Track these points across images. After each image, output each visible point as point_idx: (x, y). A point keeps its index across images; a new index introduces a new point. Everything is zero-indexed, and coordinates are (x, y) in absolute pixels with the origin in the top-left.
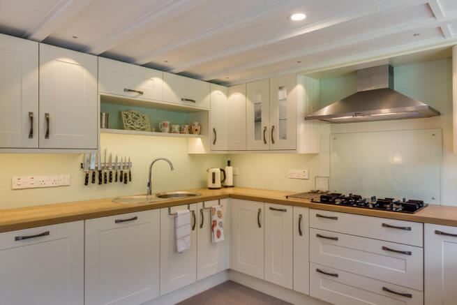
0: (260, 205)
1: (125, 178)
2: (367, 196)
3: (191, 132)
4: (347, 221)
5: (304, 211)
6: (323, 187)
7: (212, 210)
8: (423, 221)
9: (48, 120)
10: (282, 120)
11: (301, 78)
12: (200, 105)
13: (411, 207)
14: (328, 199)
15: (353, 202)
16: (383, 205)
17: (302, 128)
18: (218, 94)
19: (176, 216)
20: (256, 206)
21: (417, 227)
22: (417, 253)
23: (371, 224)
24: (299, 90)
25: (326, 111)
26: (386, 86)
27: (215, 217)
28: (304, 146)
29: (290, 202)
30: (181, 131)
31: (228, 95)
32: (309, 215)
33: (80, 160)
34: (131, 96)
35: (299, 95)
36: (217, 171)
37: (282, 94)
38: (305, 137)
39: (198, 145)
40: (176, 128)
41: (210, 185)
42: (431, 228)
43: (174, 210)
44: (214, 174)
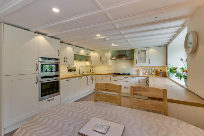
0: (102, 75)
1: (75, 71)
2: (121, 73)
3: (87, 61)
4: (119, 77)
5: (111, 76)
6: (113, 72)
7: (93, 77)
8: (130, 76)
9: (67, 58)
10: (106, 59)
11: (110, 51)
12: (89, 55)
13: (128, 74)
14: (115, 74)
15: (119, 74)
16: (124, 74)
17: (110, 61)
18: (92, 53)
19: (88, 78)
20: (102, 76)
21: (129, 77)
22: (129, 81)
23: (123, 77)
24: (109, 53)
25: (114, 58)
26: (124, 54)
27: (93, 78)
28: (110, 64)
29: (108, 74)
30: (85, 61)
31: (94, 53)
32: (112, 77)
33: (67, 67)
34: (78, 54)
35: (109, 54)
36: (91, 69)
37: (106, 54)
38: (110, 62)
39: (88, 64)
40: (84, 60)
41: (90, 72)
42: (131, 77)
43: (87, 76)
44: (91, 70)
